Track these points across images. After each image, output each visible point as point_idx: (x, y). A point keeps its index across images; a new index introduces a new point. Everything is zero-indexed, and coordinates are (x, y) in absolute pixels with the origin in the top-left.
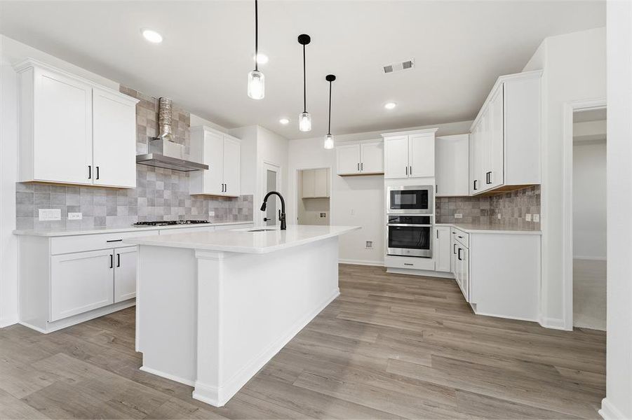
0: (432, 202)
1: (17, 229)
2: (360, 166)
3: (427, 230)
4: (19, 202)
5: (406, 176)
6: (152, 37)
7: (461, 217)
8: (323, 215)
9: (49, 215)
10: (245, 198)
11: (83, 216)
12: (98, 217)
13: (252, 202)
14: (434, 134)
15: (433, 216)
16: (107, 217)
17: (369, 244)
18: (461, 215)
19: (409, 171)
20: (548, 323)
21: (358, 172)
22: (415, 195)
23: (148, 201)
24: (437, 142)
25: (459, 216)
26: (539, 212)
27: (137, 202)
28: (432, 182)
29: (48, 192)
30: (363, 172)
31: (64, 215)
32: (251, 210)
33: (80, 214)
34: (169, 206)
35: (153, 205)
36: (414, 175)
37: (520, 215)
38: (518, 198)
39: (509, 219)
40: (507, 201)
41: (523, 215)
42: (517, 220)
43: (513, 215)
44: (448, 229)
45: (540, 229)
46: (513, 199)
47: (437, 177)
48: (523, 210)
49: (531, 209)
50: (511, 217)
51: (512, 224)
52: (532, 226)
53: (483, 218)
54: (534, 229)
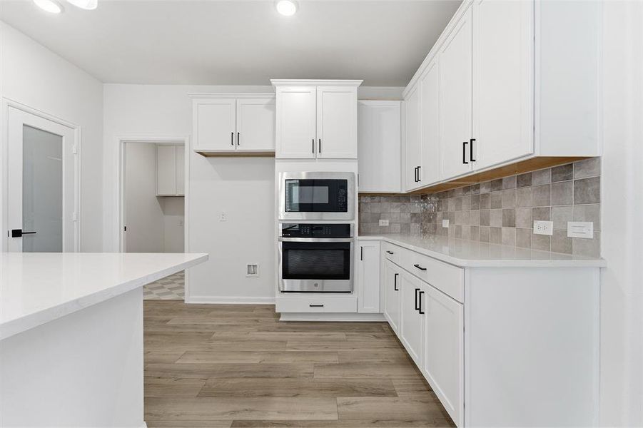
0: (354, 201)
2: (236, 138)
3: (346, 249)
5: (311, 156)
7: (387, 224)
14: (356, 89)
15: (355, 224)
17: (252, 269)
18: (388, 221)
19: (317, 146)
21: (232, 150)
22: (326, 188)
25: (384, 222)
28: (353, 167)
30: (240, 149)
36: (324, 154)
37: (510, 223)
38: (500, 193)
39: (474, 229)
40: (467, 199)
41: (520, 222)
42: (497, 231)
43: (485, 221)
44: (377, 245)
45: (596, 254)
46: (484, 195)
47: (360, 159)
48: (522, 214)
49: (556, 210)
50: (477, 224)
51: (485, 238)
52: (561, 245)
53: (414, 226)
54: (569, 253)
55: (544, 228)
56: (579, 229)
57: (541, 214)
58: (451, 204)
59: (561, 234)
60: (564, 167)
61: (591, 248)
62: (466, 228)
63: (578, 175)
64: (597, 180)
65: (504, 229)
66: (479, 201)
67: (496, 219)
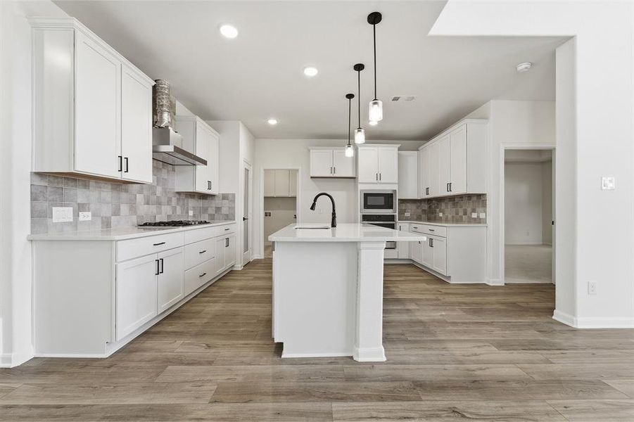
0: (396, 203)
1: (32, 233)
2: (333, 170)
4: (34, 198)
5: (376, 182)
6: (229, 32)
8: (268, 214)
9: (62, 214)
10: (225, 197)
11: (93, 216)
12: (106, 217)
13: (234, 201)
14: (397, 149)
15: (397, 215)
16: (113, 218)
19: (379, 177)
20: (494, 282)
21: (331, 175)
22: (383, 198)
23: (145, 199)
24: (399, 156)
25: (408, 214)
26: (485, 212)
27: (136, 198)
28: (396, 187)
29: (60, 186)
30: (335, 175)
31: (76, 215)
32: (232, 209)
33: (90, 214)
34: (160, 204)
35: (148, 203)
36: (382, 181)
37: (465, 213)
38: (463, 202)
39: (453, 217)
40: (450, 204)
41: (468, 214)
42: (461, 217)
43: (457, 214)
44: (407, 225)
45: (485, 223)
47: (399, 183)
48: (469, 210)
49: (477, 209)
50: (454, 215)
51: (457, 220)
52: (478, 221)
53: (423, 216)
54: (480, 223)
55: (474, 215)
56: (482, 216)
57: (474, 211)
58: (443, 205)
59: (478, 217)
61: (485, 221)
62: (450, 217)
64: (486, 201)
65: (464, 217)
66: (455, 205)
67: (461, 212)
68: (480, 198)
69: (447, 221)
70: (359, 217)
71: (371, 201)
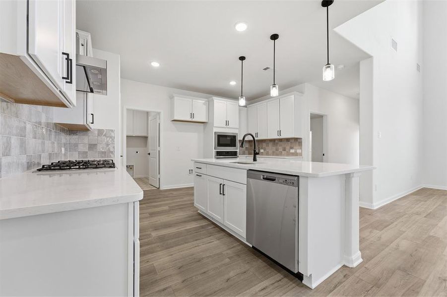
0: (238, 143)
2: (193, 115)
5: (226, 126)
13: (113, 138)
15: (238, 151)
17: (191, 171)
19: (227, 123)
21: (190, 120)
26: (301, 149)
28: (238, 131)
30: (194, 120)
32: (111, 146)
36: (229, 126)
37: (284, 150)
38: (282, 143)
39: (273, 152)
40: (271, 144)
41: (287, 150)
42: (281, 152)
43: (277, 150)
45: (301, 155)
46: (277, 143)
47: (239, 128)
48: (288, 148)
49: (295, 147)
50: (275, 150)
51: (277, 154)
52: (296, 154)
53: (246, 152)
54: (297, 155)
55: (292, 151)
56: (299, 151)
57: (292, 148)
58: (264, 145)
59: (296, 152)
60: (296, 139)
61: (301, 154)
62: (270, 152)
63: (299, 140)
64: (302, 142)
65: (283, 152)
66: (275, 144)
67: (281, 149)
68: (297, 141)
69: (267, 154)
70: (214, 153)
71: (223, 141)
